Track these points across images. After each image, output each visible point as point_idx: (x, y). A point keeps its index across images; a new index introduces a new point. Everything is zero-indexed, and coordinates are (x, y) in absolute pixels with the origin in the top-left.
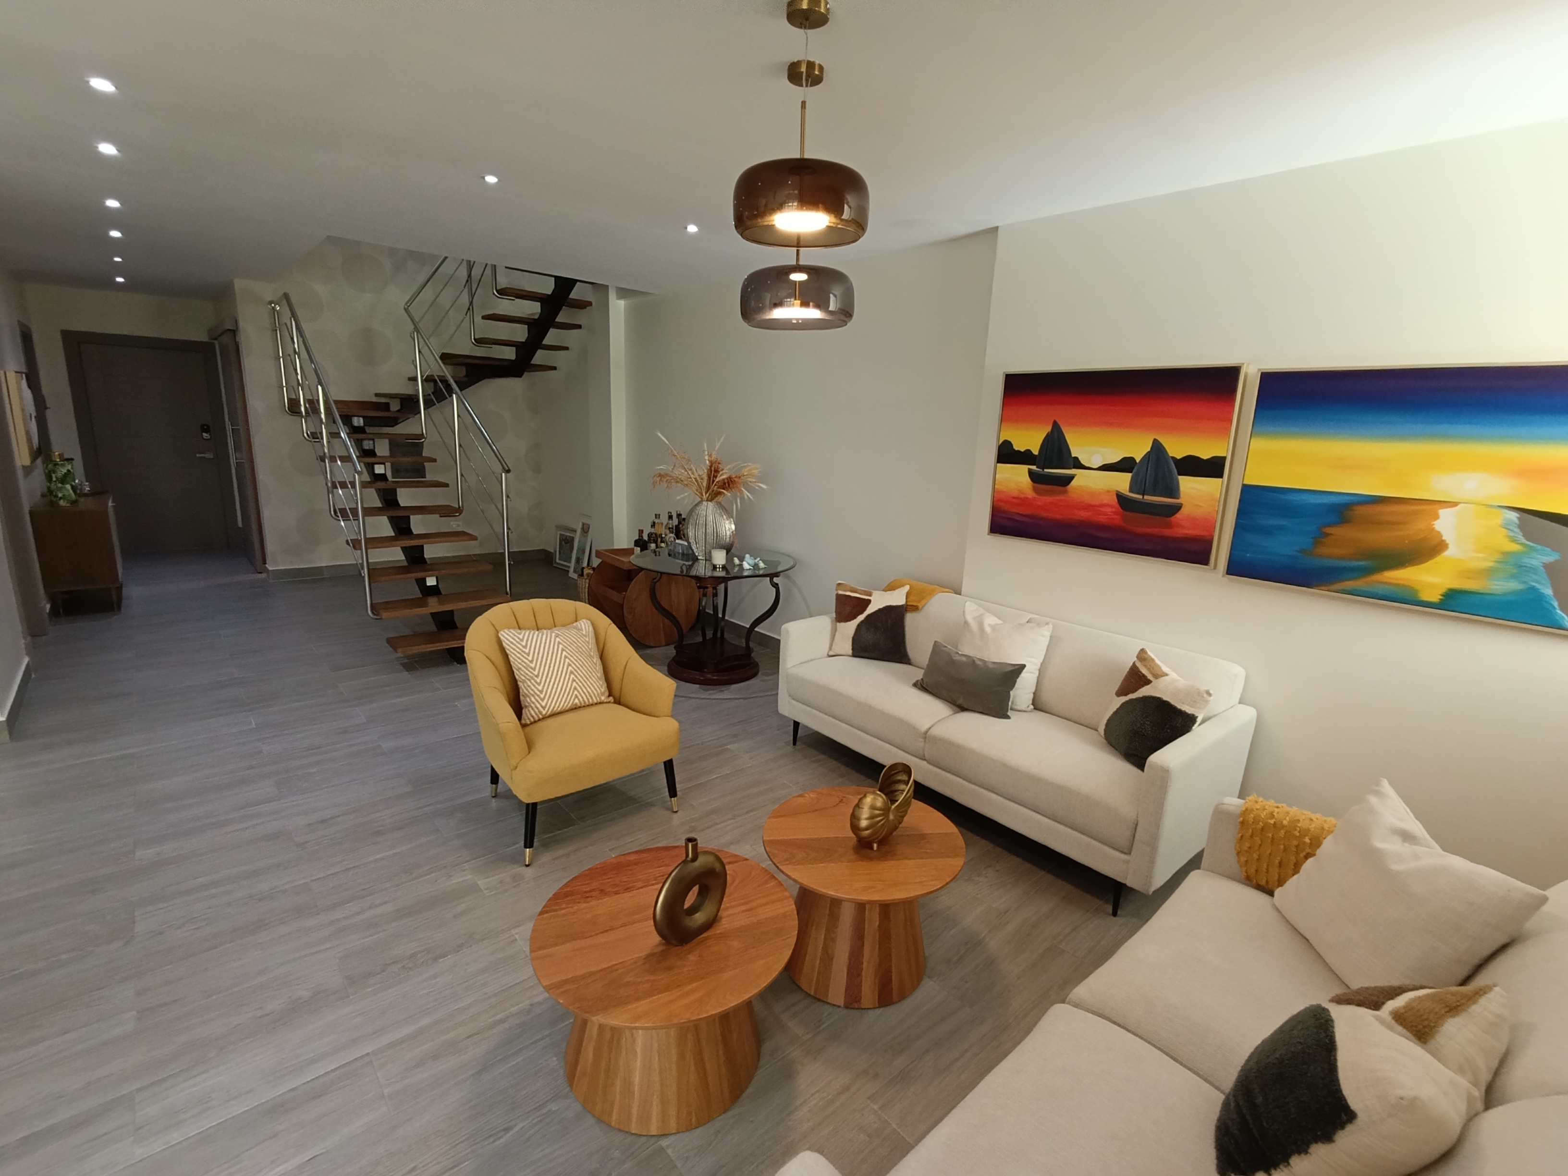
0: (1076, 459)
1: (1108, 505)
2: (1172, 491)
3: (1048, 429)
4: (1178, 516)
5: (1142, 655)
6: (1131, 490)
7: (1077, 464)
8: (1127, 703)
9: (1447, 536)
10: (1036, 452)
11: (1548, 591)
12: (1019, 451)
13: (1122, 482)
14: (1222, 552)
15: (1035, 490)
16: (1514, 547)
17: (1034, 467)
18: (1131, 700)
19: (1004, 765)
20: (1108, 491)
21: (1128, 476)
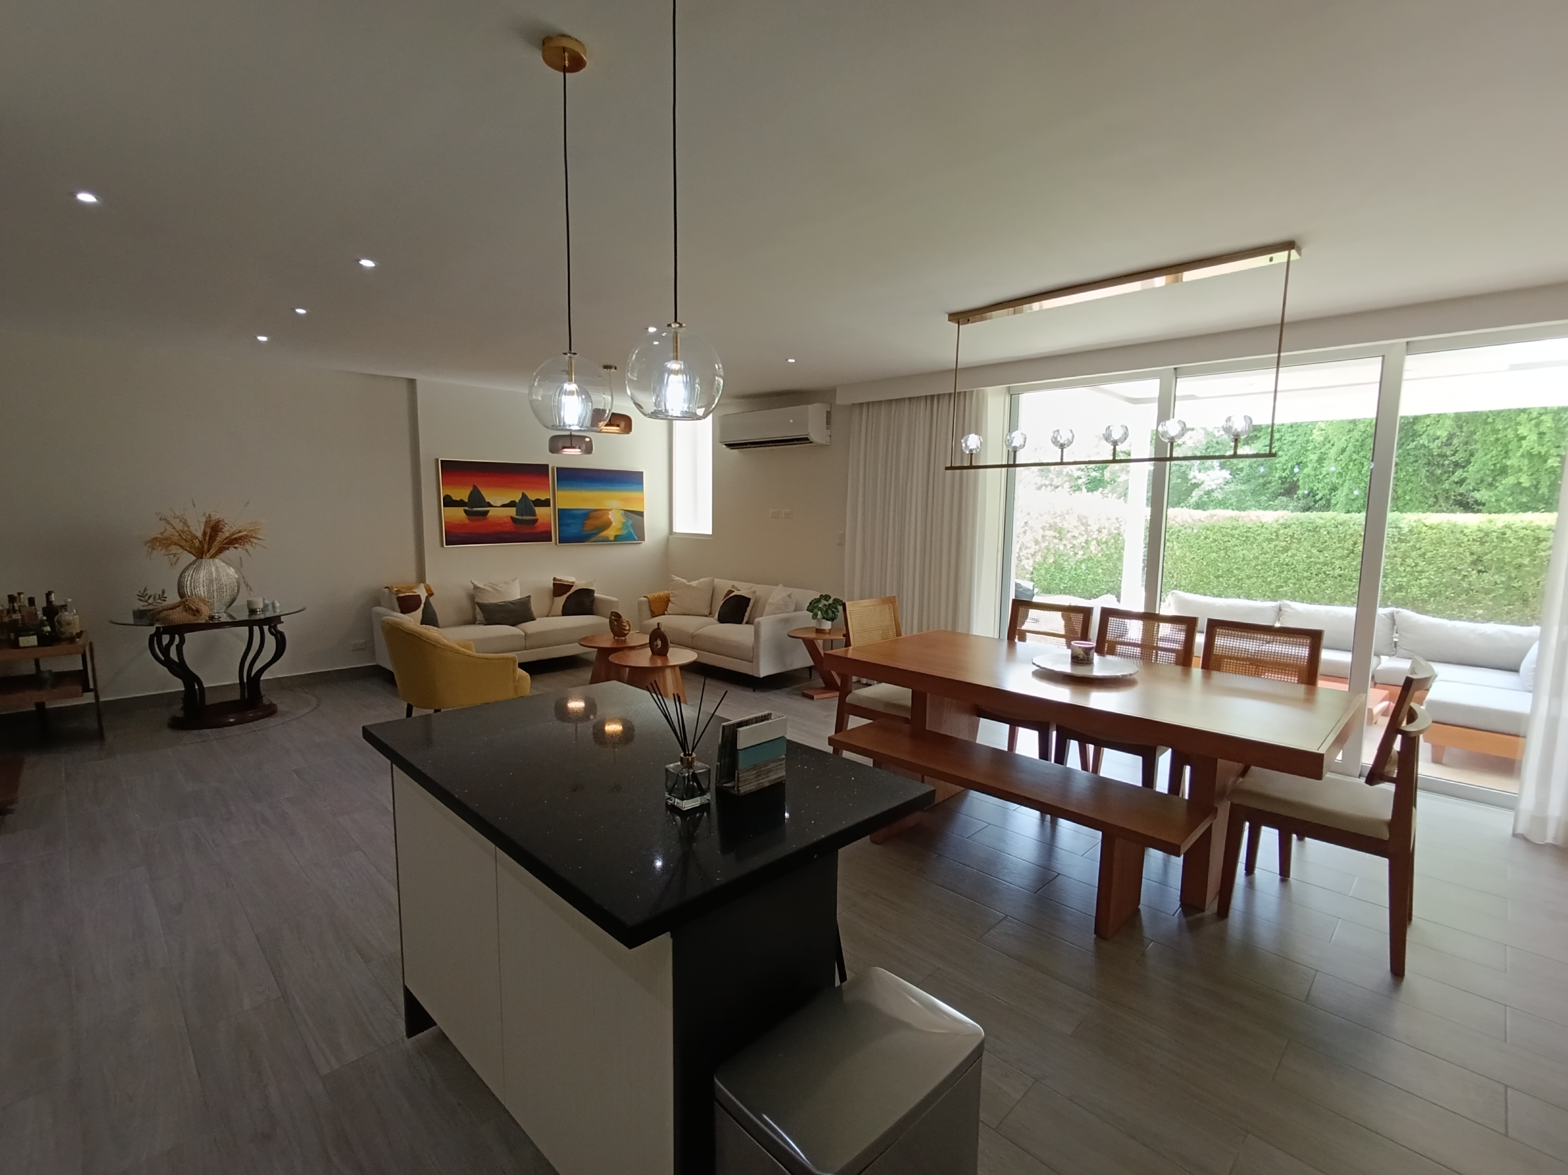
0: (488, 503)
1: (507, 523)
2: (534, 514)
3: (471, 489)
4: (538, 523)
5: (554, 579)
6: (517, 515)
7: (490, 505)
8: (568, 598)
9: (612, 520)
10: (466, 500)
11: (632, 532)
12: (456, 501)
13: (512, 512)
14: (555, 535)
15: (469, 519)
16: (624, 521)
17: (467, 508)
18: (570, 595)
19: (566, 629)
20: (507, 516)
21: (514, 509)
